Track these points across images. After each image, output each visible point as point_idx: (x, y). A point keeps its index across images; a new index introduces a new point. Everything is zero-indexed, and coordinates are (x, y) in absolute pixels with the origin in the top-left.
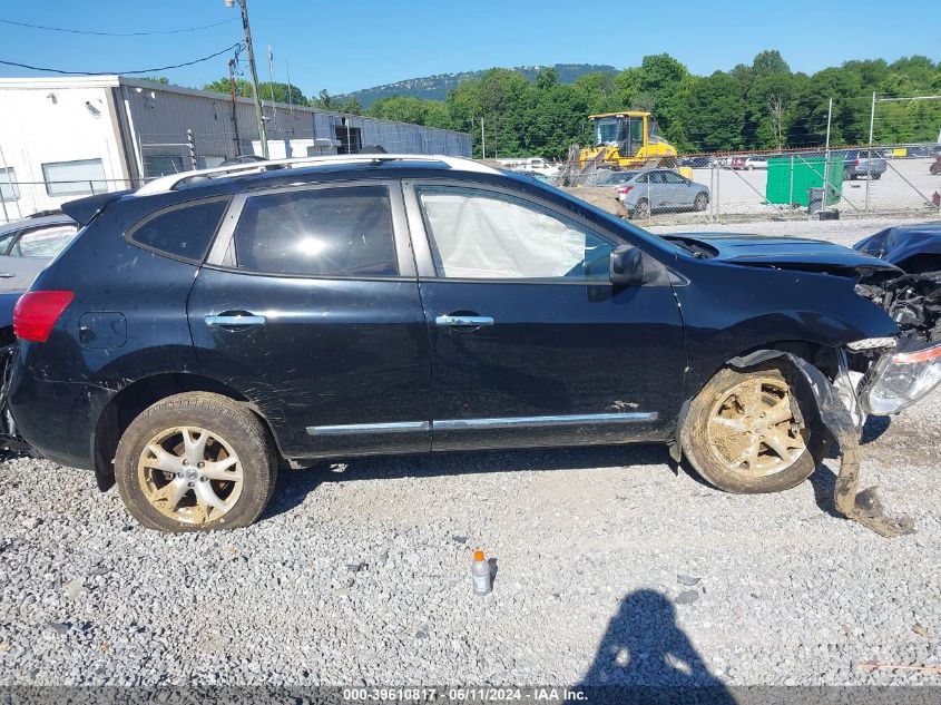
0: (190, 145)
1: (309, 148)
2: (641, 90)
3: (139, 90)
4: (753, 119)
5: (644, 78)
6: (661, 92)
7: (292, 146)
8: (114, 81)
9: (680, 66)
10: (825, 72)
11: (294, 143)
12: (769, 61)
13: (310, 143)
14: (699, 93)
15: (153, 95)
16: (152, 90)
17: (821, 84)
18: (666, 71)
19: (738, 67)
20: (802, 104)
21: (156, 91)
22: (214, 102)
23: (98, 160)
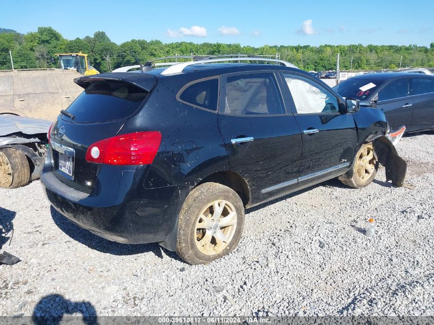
2: (39, 44)
4: (98, 61)
5: (40, 38)
6: (50, 45)
9: (58, 34)
10: (126, 43)
12: (101, 36)
14: (70, 47)
17: (126, 48)
18: (52, 35)
19: (87, 37)
20: (119, 56)
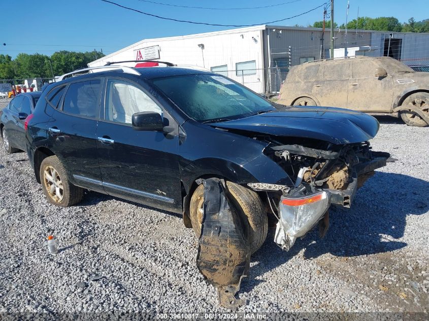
0: (289, 53)
1: (356, 51)
3: (274, 30)
7: (348, 51)
8: (263, 27)
11: (349, 50)
13: (358, 49)
15: (281, 32)
16: (280, 30)
21: (282, 30)
22: (312, 32)
23: (254, 61)
